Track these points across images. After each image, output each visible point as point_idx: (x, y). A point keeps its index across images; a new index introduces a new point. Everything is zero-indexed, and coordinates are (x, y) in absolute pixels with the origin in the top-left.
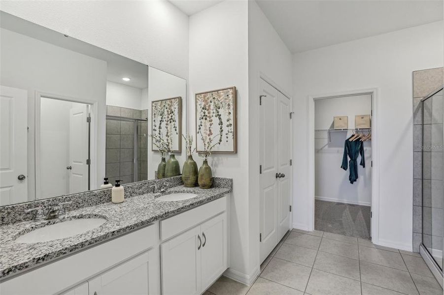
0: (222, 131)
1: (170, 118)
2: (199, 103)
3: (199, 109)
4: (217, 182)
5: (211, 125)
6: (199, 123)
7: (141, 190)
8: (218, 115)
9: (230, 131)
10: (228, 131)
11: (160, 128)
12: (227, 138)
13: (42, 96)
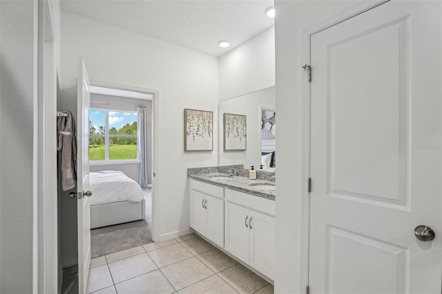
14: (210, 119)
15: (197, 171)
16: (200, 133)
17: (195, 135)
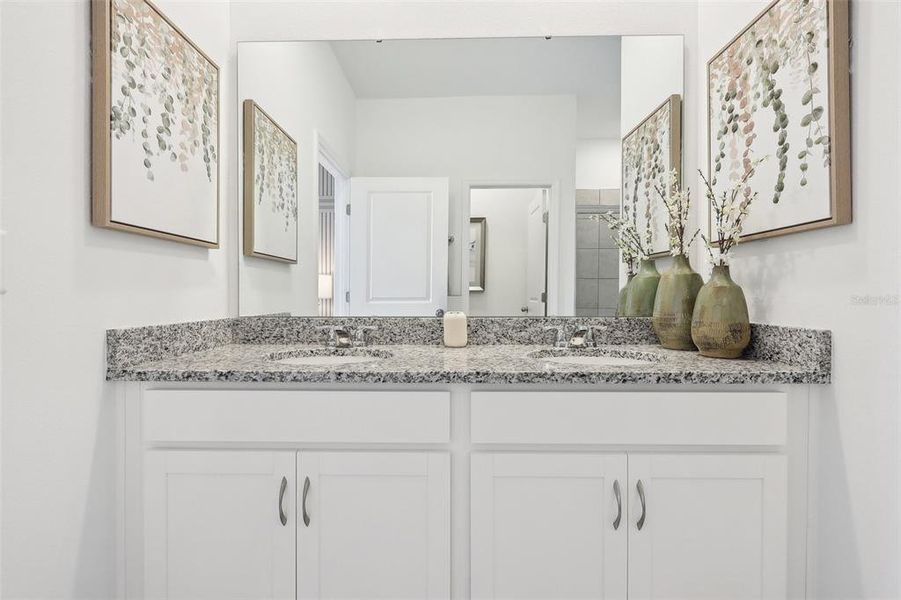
0: (785, 150)
1: (653, 165)
2: (716, 83)
3: (717, 104)
4: (769, 341)
5: (749, 143)
6: (716, 153)
7: (523, 333)
8: (772, 96)
9: (814, 138)
10: (809, 143)
11: (635, 199)
12: (804, 168)
13: (472, 187)
14: (209, 93)
15: (160, 340)
16: (174, 139)
17: (154, 146)
